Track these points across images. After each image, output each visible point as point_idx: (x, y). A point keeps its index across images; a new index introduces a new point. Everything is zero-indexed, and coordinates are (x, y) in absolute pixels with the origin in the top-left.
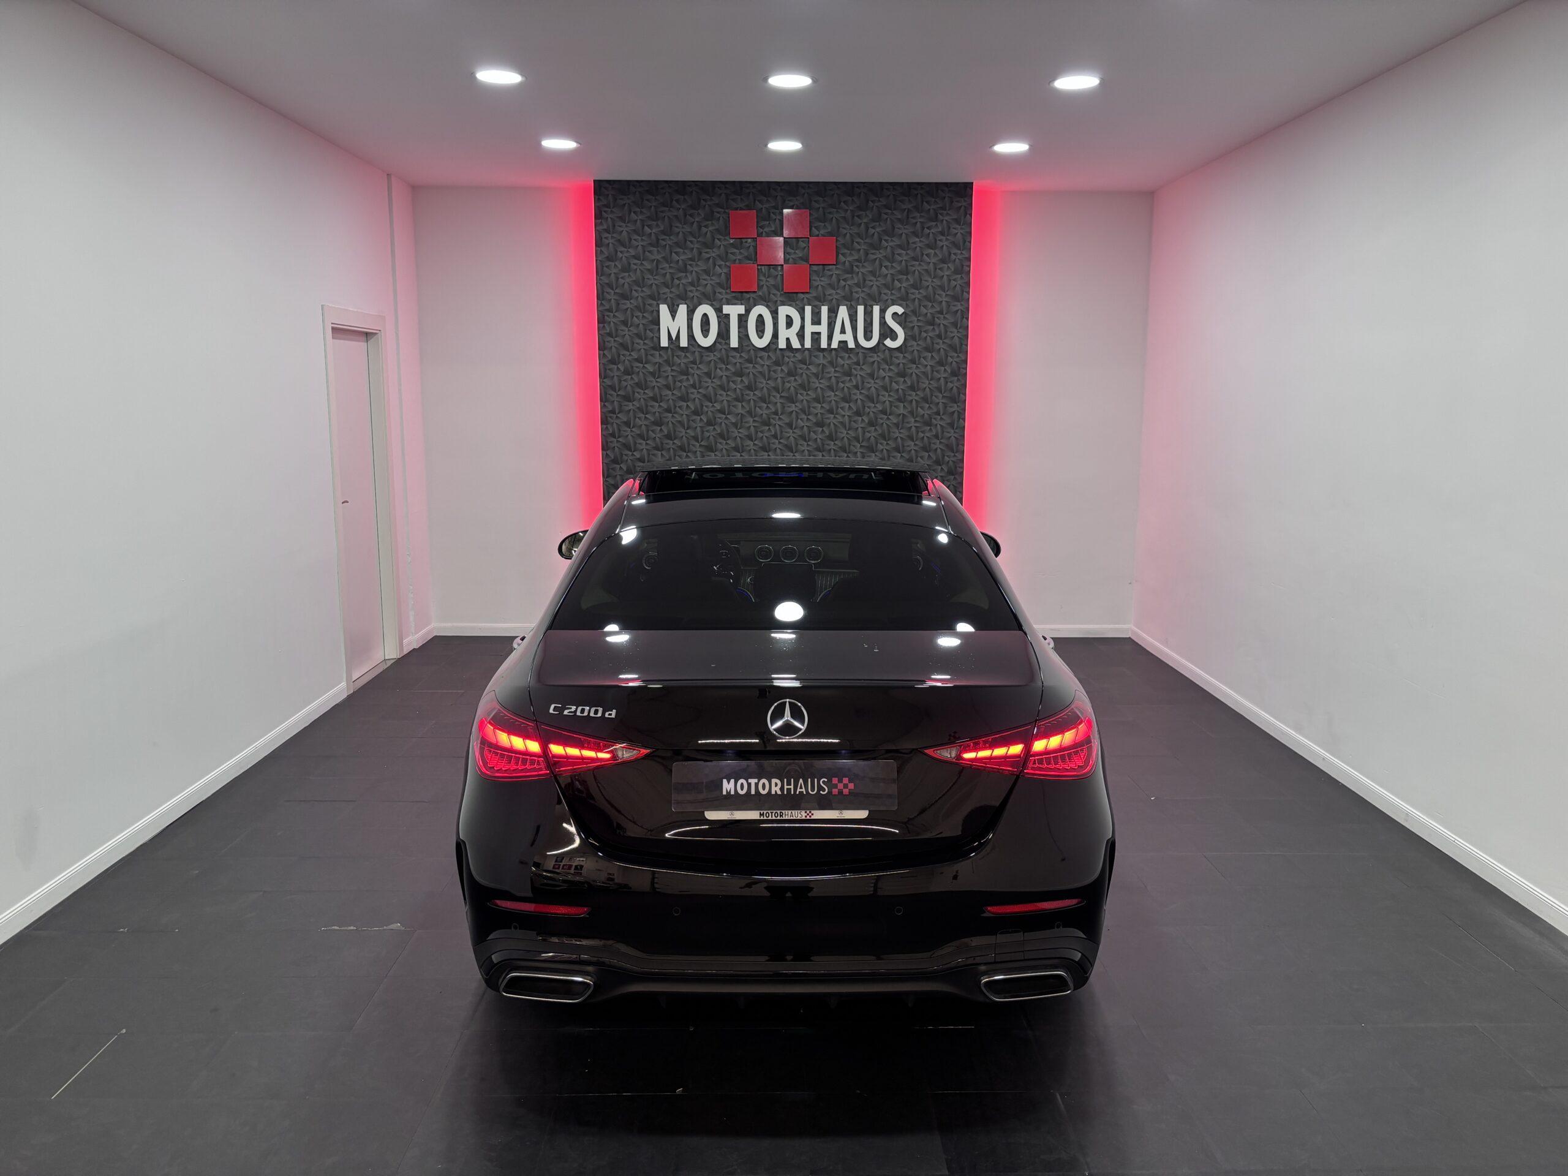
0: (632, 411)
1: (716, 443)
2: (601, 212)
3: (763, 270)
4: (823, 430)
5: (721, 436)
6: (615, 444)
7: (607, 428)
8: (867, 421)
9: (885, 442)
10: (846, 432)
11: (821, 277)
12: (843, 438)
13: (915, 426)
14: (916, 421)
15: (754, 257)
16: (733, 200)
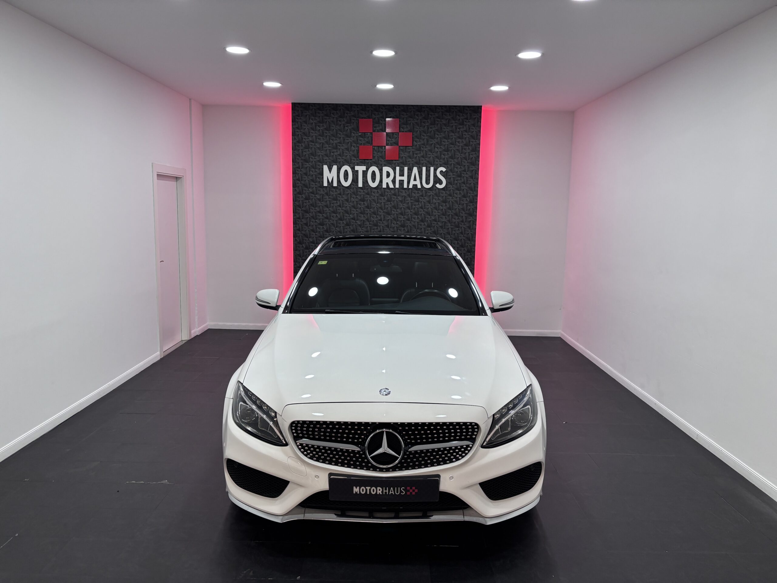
0: (308, 218)
2: (295, 119)
3: (375, 148)
4: (404, 229)
5: (353, 231)
6: (299, 234)
7: (296, 226)
8: (426, 225)
10: (416, 230)
11: (405, 152)
13: (451, 228)
14: (451, 225)
15: (370, 142)
16: (361, 113)
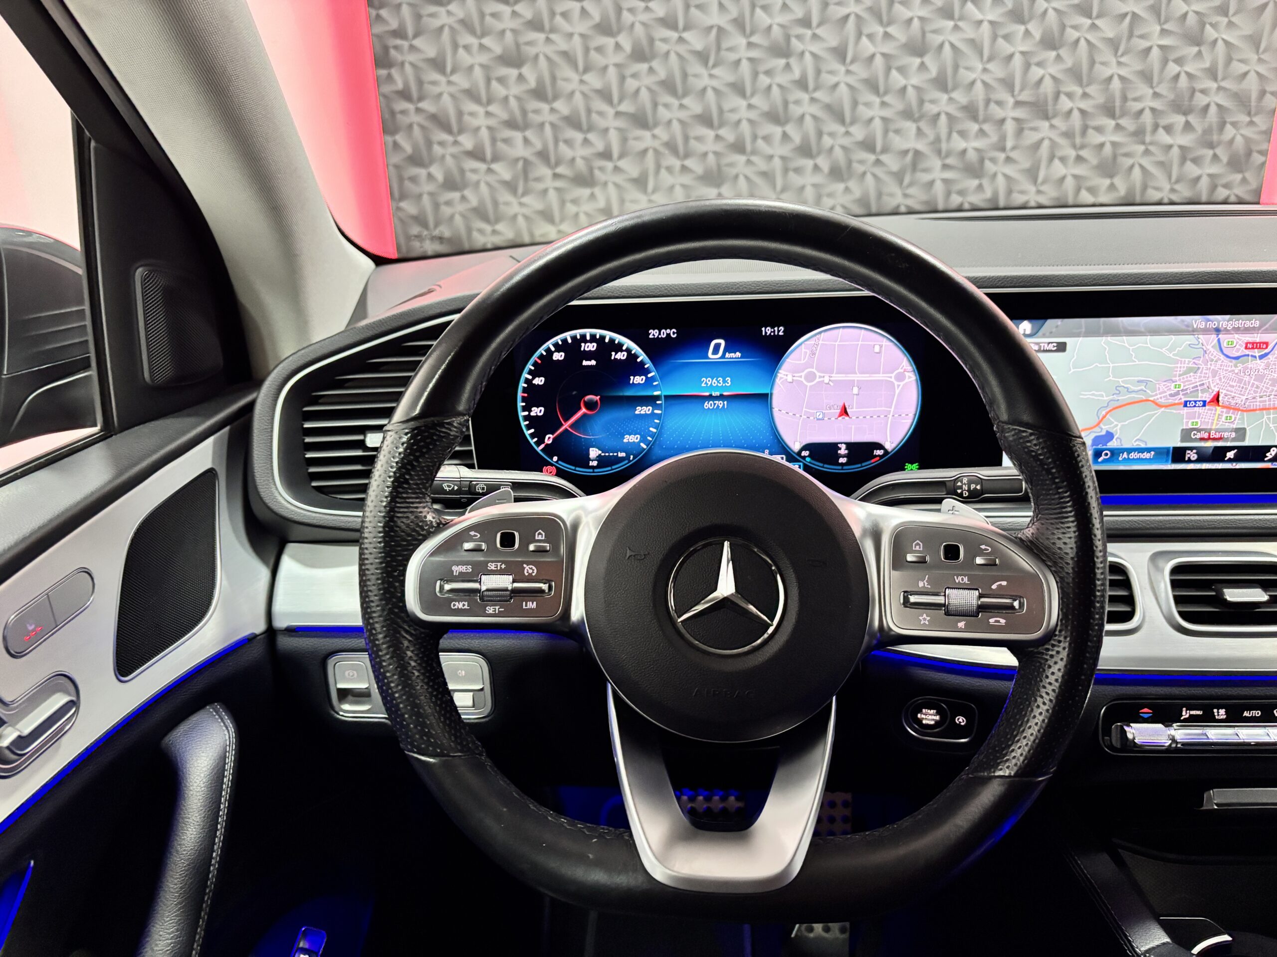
0: (446, 30)
1: (655, 105)
4: (922, 64)
5: (668, 85)
6: (415, 118)
7: (389, 77)
8: (1037, 35)
9: (1079, 91)
10: (980, 66)
12: (973, 83)
13: (1161, 47)
14: (1164, 32)
